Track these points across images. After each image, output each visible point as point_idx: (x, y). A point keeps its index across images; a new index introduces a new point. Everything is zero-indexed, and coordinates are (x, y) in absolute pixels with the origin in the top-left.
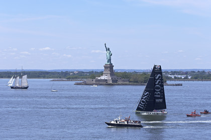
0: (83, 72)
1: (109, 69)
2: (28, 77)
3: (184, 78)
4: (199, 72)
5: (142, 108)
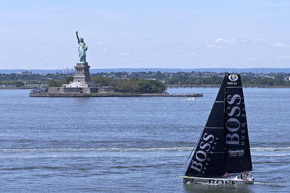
5: (199, 170)
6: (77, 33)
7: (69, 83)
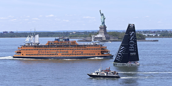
0: (79, 32)
1: (103, 29)
2: (39, 37)
3: (155, 36)
4: (163, 31)
5: (119, 60)
6: (100, 11)
7: (96, 35)
